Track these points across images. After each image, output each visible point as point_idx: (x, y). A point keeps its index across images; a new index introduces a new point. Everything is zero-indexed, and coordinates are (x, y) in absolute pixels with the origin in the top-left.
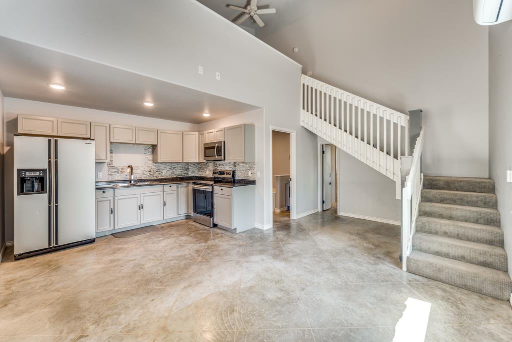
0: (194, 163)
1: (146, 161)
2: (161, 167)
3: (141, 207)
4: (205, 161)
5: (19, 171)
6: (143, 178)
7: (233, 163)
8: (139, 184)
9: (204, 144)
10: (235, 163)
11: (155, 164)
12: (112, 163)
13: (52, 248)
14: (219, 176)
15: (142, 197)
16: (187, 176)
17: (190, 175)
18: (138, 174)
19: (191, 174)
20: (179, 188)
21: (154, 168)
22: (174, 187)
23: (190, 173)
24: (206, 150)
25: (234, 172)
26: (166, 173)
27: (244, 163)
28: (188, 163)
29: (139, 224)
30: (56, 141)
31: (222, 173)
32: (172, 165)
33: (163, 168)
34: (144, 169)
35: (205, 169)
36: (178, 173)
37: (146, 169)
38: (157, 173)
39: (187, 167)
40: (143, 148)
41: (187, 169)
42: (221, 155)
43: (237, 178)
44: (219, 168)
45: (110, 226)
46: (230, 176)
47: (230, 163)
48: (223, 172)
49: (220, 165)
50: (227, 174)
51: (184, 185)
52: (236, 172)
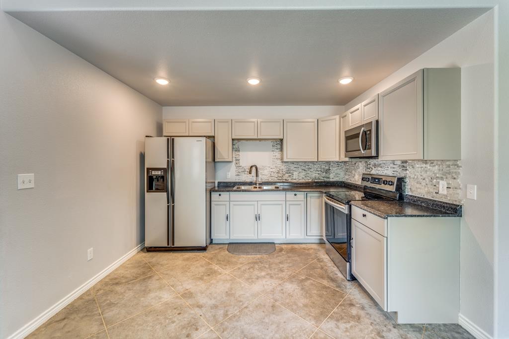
0: (338, 163)
1: (274, 160)
2: (292, 168)
3: (258, 218)
4: (347, 159)
5: (148, 169)
6: (270, 180)
7: (399, 163)
8: (265, 188)
9: (346, 132)
10: (405, 162)
11: (285, 164)
12: (239, 163)
13: (169, 247)
14: (373, 185)
15: (259, 205)
16: (328, 180)
17: (331, 180)
18: (264, 176)
19: (333, 178)
20: (308, 199)
21: (284, 168)
22: (301, 195)
23: (331, 176)
24: (349, 141)
25: (401, 180)
26: (298, 176)
27: (426, 162)
28: (328, 163)
29: (256, 238)
30: (173, 139)
31: (376, 180)
32: (306, 165)
33: (295, 169)
34: (272, 170)
35: (353, 172)
36: (314, 175)
37: (273, 170)
38: (287, 175)
39: (327, 168)
40: (270, 143)
41: (327, 171)
42: (370, 148)
43: (408, 192)
44: (374, 172)
45: (226, 234)
46: (392, 188)
47: (393, 162)
48: (379, 179)
49: (375, 166)
50: (385, 183)
51: (316, 195)
52: (407, 180)
